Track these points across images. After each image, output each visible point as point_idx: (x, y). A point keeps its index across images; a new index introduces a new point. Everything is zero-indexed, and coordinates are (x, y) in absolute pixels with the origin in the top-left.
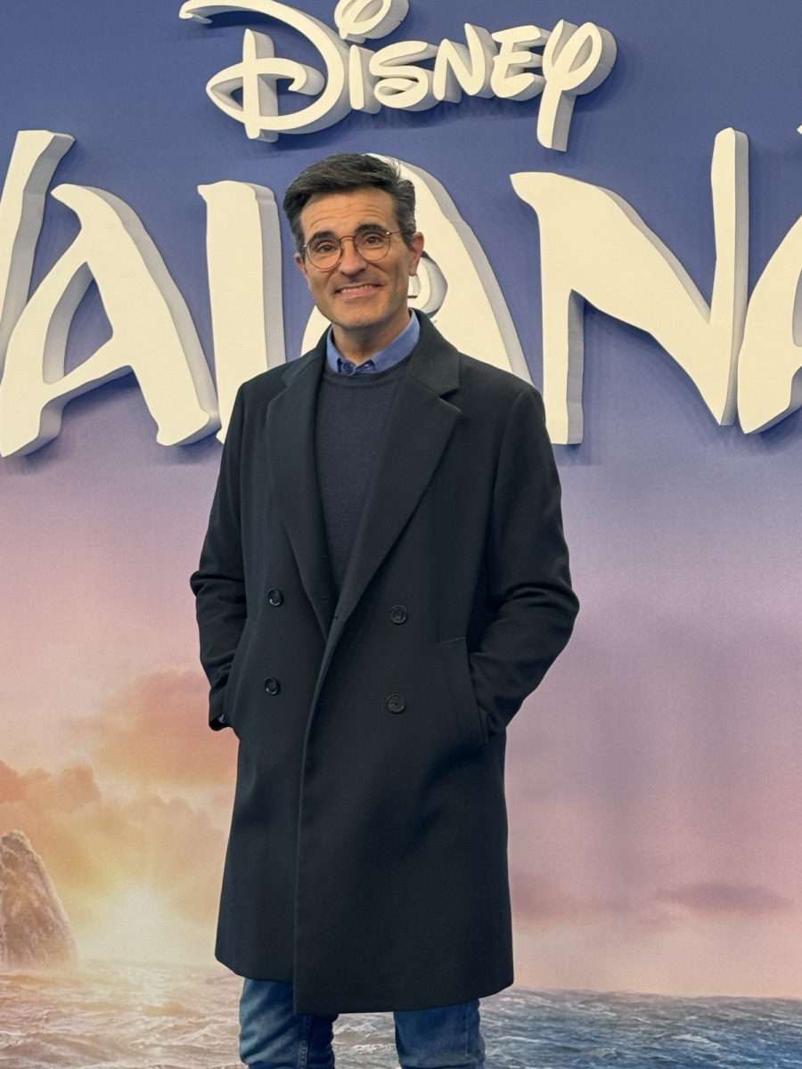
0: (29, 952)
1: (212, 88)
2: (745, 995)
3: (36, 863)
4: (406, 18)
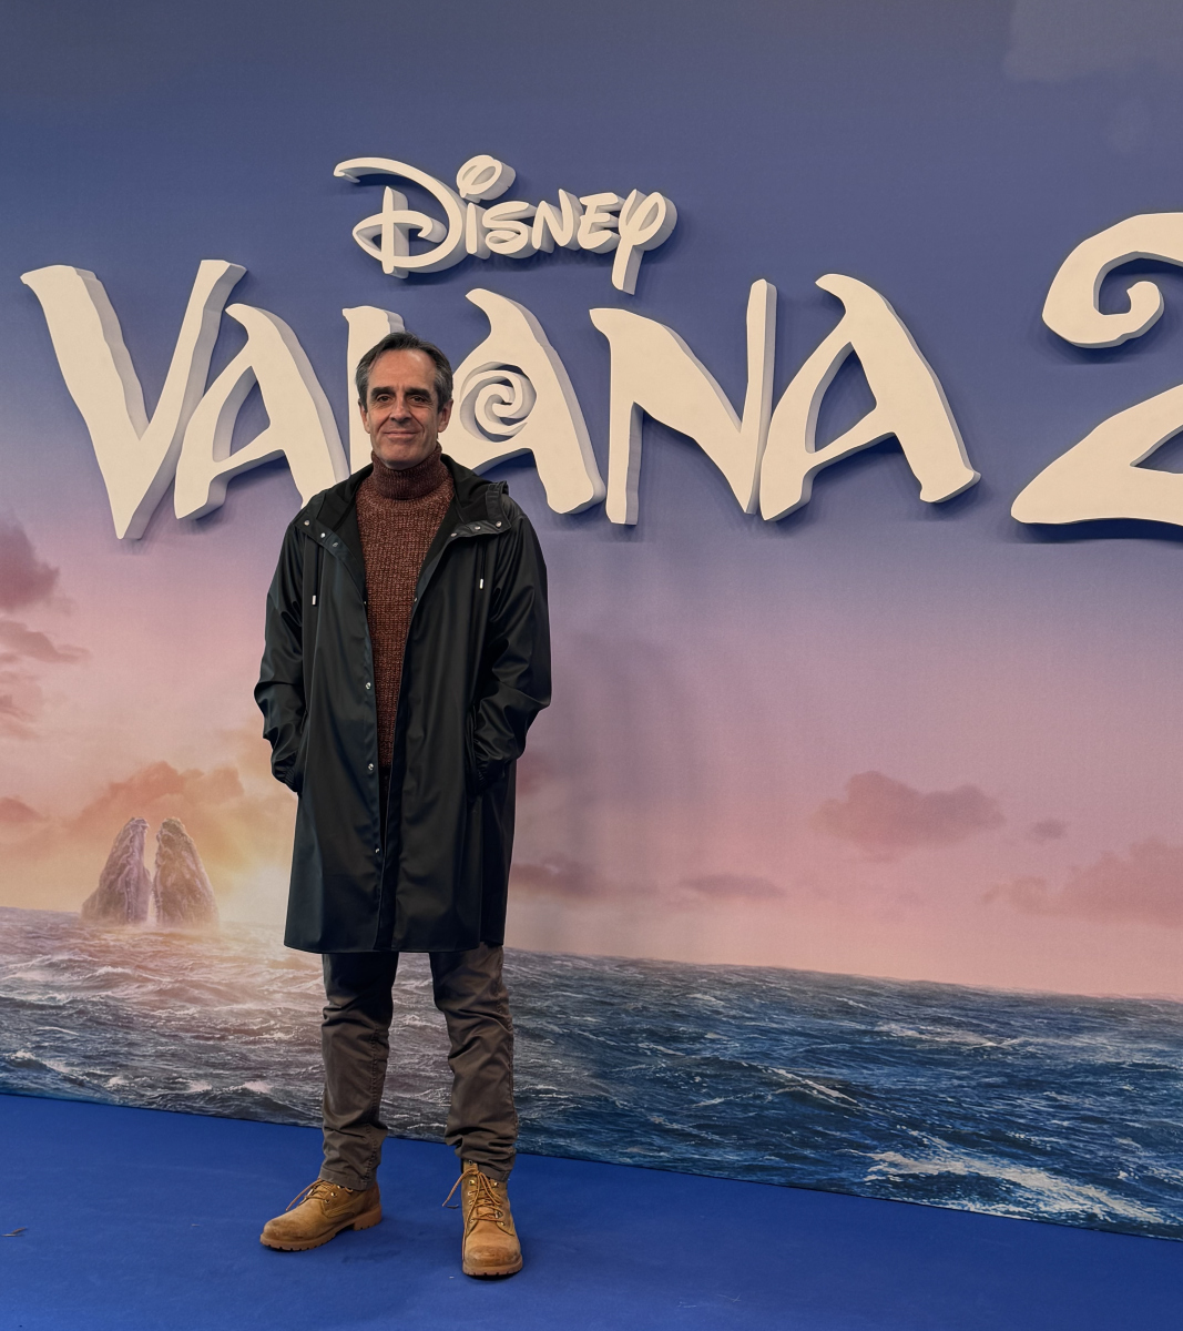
0: (180, 914)
1: (358, 233)
2: (747, 964)
3: (189, 844)
4: (513, 185)
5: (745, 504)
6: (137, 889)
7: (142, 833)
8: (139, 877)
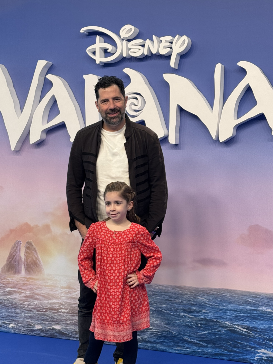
0: (32, 271)
1: (88, 51)
2: (215, 287)
3: (35, 249)
4: (138, 34)
5: (214, 137)
6: (19, 263)
7: (20, 245)
8: (19, 259)
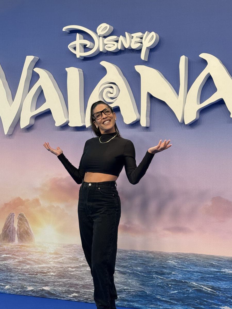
1: (69, 46)
4: (113, 31)
7: (14, 217)
8: (13, 229)
